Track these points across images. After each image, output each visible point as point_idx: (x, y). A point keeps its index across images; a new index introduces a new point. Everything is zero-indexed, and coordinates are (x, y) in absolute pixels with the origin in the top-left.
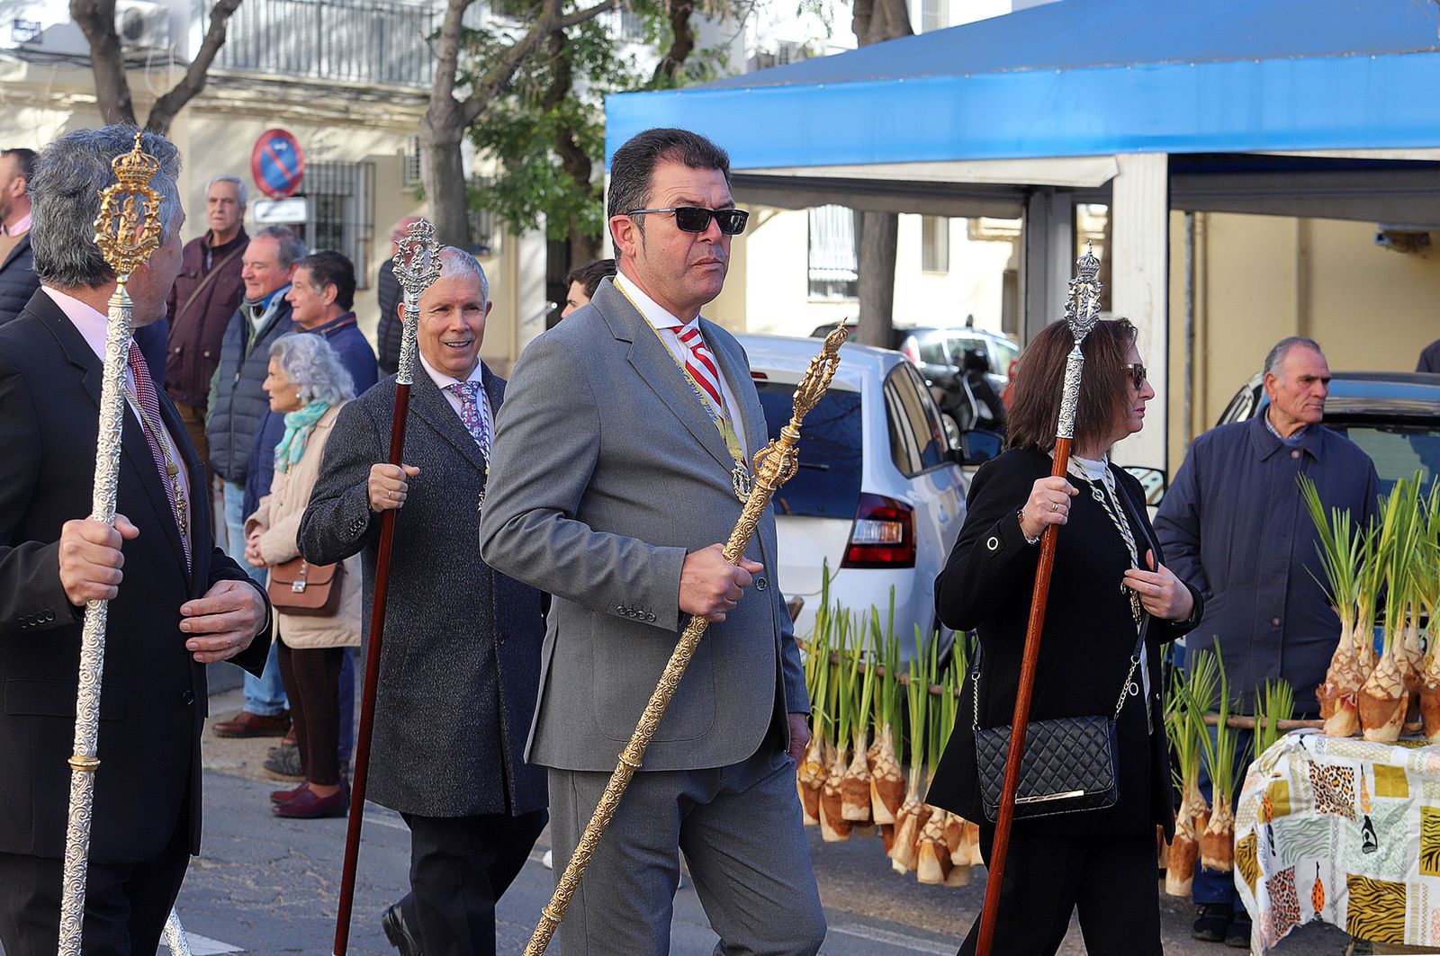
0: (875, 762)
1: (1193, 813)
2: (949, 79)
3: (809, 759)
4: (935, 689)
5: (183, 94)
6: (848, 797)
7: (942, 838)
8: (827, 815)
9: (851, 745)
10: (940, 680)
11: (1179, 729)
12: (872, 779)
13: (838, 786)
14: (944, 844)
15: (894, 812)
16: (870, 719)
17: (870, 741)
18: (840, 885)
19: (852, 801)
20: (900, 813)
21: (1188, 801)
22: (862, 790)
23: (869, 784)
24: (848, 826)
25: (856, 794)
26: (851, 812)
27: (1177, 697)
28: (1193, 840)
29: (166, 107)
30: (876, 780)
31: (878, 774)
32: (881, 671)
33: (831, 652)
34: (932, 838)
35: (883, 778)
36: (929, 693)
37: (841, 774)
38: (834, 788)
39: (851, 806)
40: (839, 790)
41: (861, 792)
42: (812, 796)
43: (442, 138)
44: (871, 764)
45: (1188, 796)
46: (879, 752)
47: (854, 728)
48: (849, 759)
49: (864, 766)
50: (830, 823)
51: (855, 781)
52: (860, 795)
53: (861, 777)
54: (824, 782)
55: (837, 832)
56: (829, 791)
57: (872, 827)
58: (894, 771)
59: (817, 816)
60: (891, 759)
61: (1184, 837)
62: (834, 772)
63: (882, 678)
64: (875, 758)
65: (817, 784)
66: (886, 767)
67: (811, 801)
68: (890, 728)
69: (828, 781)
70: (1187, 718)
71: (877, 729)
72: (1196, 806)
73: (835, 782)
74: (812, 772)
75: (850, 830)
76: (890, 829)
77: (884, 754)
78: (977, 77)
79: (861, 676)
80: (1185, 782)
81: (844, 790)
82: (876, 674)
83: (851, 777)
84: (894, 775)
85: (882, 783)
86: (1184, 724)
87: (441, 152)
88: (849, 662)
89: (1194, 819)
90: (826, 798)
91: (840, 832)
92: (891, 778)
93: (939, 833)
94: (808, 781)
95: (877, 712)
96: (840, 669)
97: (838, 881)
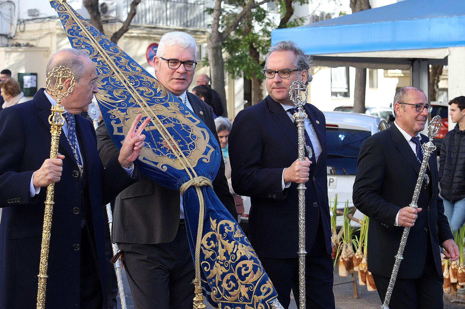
2: (390, 22)
3: (362, 262)
5: (122, 32)
8: (369, 282)
18: (372, 306)
29: (116, 37)
42: (364, 275)
43: (215, 45)
50: (370, 284)
55: (372, 287)
59: (365, 282)
67: (363, 277)
74: (364, 267)
78: (400, 21)
87: (215, 50)
94: (362, 270)
97: (371, 305)
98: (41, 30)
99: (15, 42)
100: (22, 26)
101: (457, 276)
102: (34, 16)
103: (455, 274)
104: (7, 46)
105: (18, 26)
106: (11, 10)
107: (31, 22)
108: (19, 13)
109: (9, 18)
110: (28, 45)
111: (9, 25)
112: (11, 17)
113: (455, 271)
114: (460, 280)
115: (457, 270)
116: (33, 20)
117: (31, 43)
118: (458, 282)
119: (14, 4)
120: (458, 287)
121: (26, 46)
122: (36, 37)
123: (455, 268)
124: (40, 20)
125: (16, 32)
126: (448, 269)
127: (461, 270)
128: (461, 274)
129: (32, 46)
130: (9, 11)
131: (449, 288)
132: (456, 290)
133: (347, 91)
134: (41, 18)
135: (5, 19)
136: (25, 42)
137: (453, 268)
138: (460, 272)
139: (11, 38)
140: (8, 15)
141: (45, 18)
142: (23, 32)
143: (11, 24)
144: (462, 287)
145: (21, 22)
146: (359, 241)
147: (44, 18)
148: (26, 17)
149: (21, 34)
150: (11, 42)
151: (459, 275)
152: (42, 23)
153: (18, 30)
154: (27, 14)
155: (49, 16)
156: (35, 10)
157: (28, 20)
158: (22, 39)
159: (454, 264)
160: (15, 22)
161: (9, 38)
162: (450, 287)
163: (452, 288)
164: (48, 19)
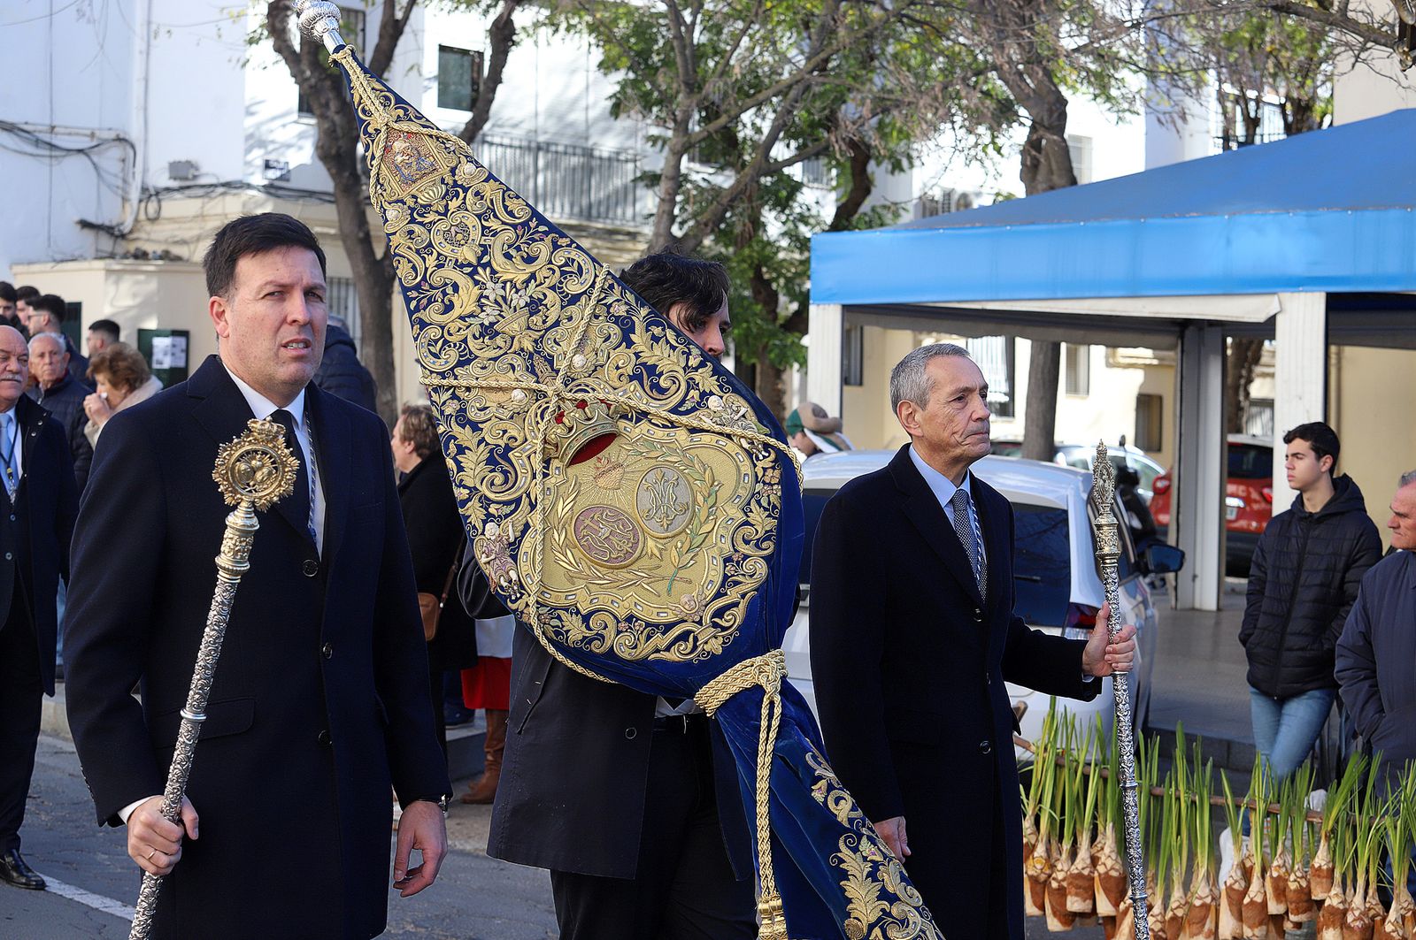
0: (1099, 858)
1: (1403, 912)
2: (1126, 222)
3: (1036, 854)
4: (1158, 791)
6: (1073, 890)
7: (1162, 930)
8: (1053, 908)
9: (1075, 843)
10: (1161, 782)
11: (1390, 832)
12: (1096, 874)
13: (1064, 880)
14: (1164, 936)
15: (1116, 905)
16: (1095, 818)
17: (1093, 839)
19: (1077, 895)
20: (1122, 906)
21: (1399, 902)
22: (1086, 884)
23: (1093, 879)
24: (1070, 918)
25: (1080, 887)
26: (1076, 904)
27: (1390, 802)
28: (1403, 937)
30: (1100, 875)
31: (1101, 869)
32: (1106, 773)
33: (1057, 754)
34: (1152, 930)
35: (1107, 873)
36: (1151, 794)
37: (1066, 869)
38: (1059, 882)
39: (1076, 898)
40: (1065, 884)
41: (1085, 886)
42: (1039, 888)
44: (1094, 861)
45: (1398, 896)
46: (1102, 849)
47: (1078, 826)
48: (1073, 854)
49: (1088, 861)
50: (1055, 914)
51: (1080, 876)
52: (1084, 889)
53: (1086, 872)
54: (1050, 876)
55: (1061, 922)
56: (1054, 885)
57: (1094, 918)
58: (1117, 867)
59: (1042, 908)
60: (1114, 856)
61: (1394, 934)
62: (1059, 867)
63: (1105, 780)
64: (1099, 855)
65: (1043, 877)
66: (1109, 863)
67: (1037, 893)
68: (1113, 827)
69: (1054, 875)
70: (1399, 822)
71: (1100, 828)
72: (1405, 905)
73: (1060, 876)
74: (1039, 866)
75: (1073, 921)
76: (1112, 922)
77: (1107, 850)
78: (1150, 221)
79: (1086, 778)
80: (1395, 883)
81: (1069, 884)
82: (1101, 776)
83: (1076, 871)
84: (1117, 870)
85: (1106, 878)
86: (1396, 828)
88: (1075, 764)
89: (1403, 917)
90: (1053, 891)
91: (1064, 923)
92: (1114, 874)
93: (1157, 927)
94: (1035, 874)
95: (1100, 811)
96: (1066, 770)
98: (202, 217)
99: (132, 247)
100: (152, 207)
101: (1285, 896)
102: (186, 179)
103: (1281, 891)
104: (112, 256)
105: (143, 205)
106: (123, 161)
107: (177, 195)
108: (145, 171)
109: (120, 183)
110: (166, 256)
111: (120, 200)
112: (125, 181)
113: (1281, 884)
114: (1292, 907)
115: (1287, 880)
116: (181, 189)
117: (176, 250)
118: (1287, 913)
119: (133, 147)
120: (1288, 926)
121: (161, 258)
122: (187, 235)
123: (1279, 877)
124: (201, 192)
125: (136, 220)
126: (1263, 877)
127: (1295, 881)
128: (1295, 891)
129: (178, 259)
130: (121, 164)
131: (1264, 927)
132: (1282, 933)
133: (1006, 399)
134: (203, 186)
135: (109, 186)
136: (159, 249)
137: (1275, 874)
138: (1293, 886)
139: (123, 236)
140: (116, 176)
141: (215, 186)
142: (154, 220)
143: (125, 200)
144: (1298, 925)
145: (149, 194)
146: (1028, 798)
147: (211, 186)
148: (164, 181)
149: (148, 227)
150: (122, 247)
151: (1290, 896)
152: (206, 200)
153: (142, 216)
154: (167, 175)
155: (223, 180)
156: (190, 165)
157: (168, 190)
158: (153, 239)
159: (1279, 866)
160: (135, 194)
161: (117, 237)
162: (1267, 924)
163: (1272, 928)
164: (221, 190)
